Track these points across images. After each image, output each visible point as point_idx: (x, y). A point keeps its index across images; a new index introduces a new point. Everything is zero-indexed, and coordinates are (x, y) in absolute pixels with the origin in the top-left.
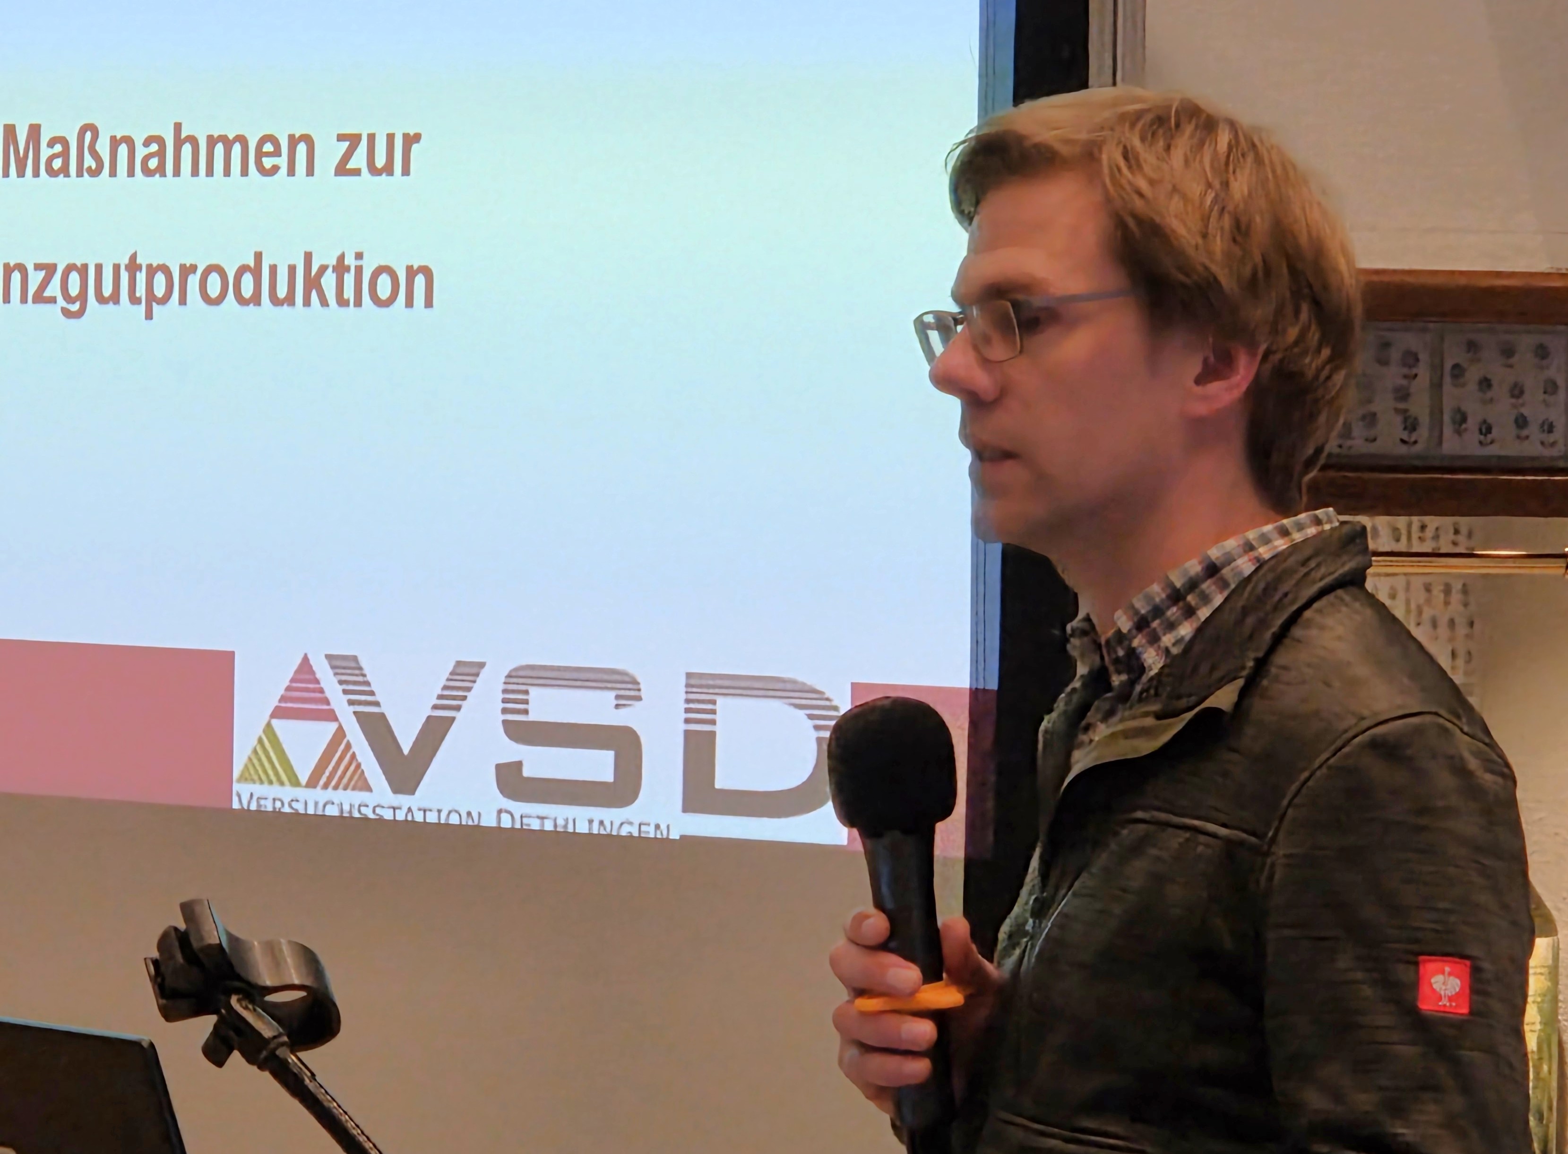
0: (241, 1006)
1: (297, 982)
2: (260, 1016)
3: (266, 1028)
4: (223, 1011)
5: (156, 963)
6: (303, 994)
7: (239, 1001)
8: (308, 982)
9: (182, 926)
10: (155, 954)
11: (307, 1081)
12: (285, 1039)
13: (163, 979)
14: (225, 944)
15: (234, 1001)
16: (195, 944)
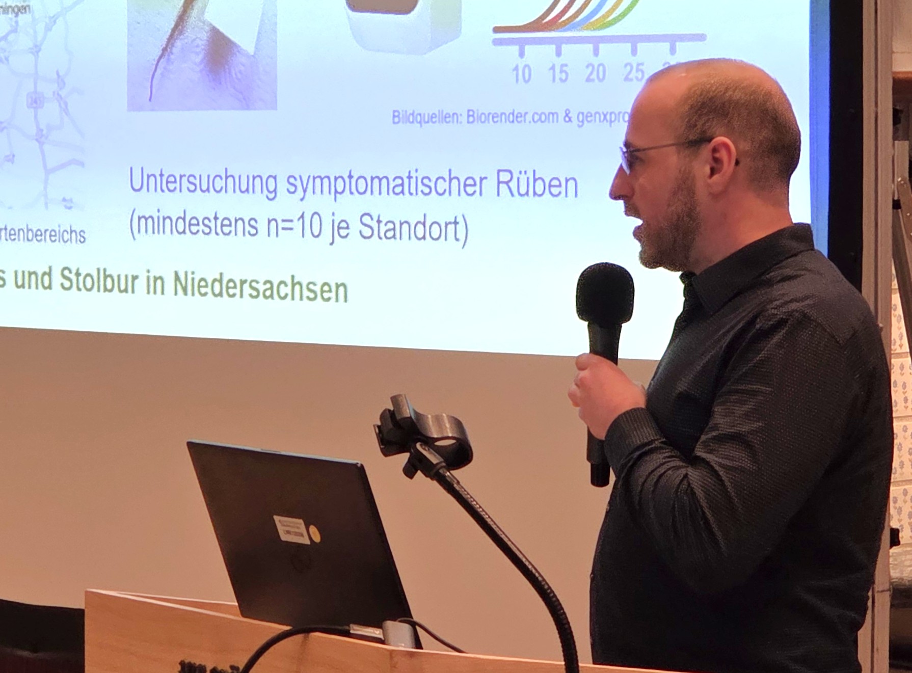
0: (422, 448)
1: (450, 435)
2: (431, 453)
3: (434, 459)
4: (412, 451)
5: (379, 427)
6: (453, 441)
7: (421, 445)
8: (455, 435)
9: (392, 409)
10: (379, 423)
11: (455, 485)
12: (444, 464)
13: (383, 435)
14: (413, 417)
15: (418, 446)
16: (398, 417)
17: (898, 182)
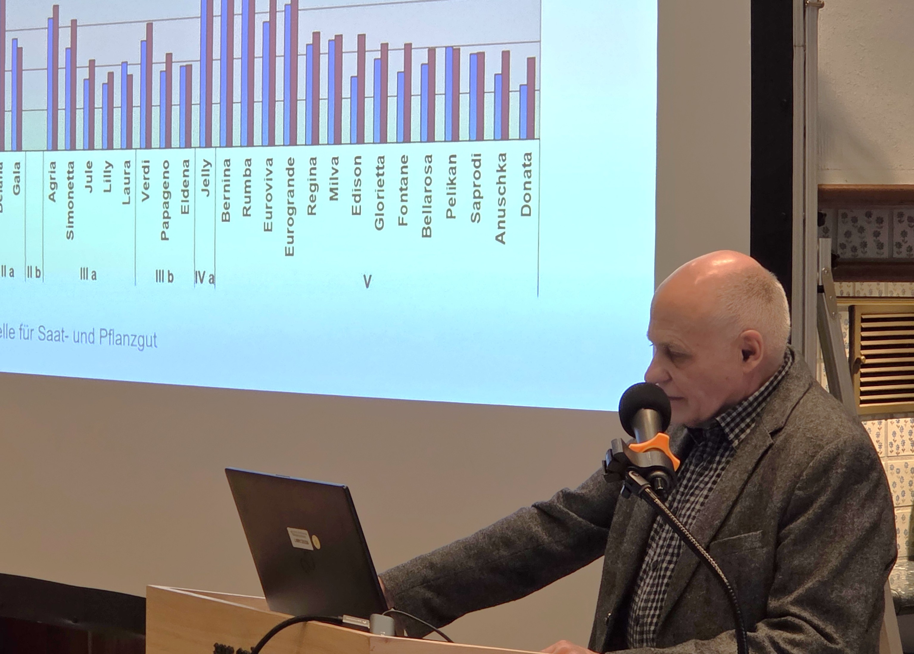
17: (822, 271)
